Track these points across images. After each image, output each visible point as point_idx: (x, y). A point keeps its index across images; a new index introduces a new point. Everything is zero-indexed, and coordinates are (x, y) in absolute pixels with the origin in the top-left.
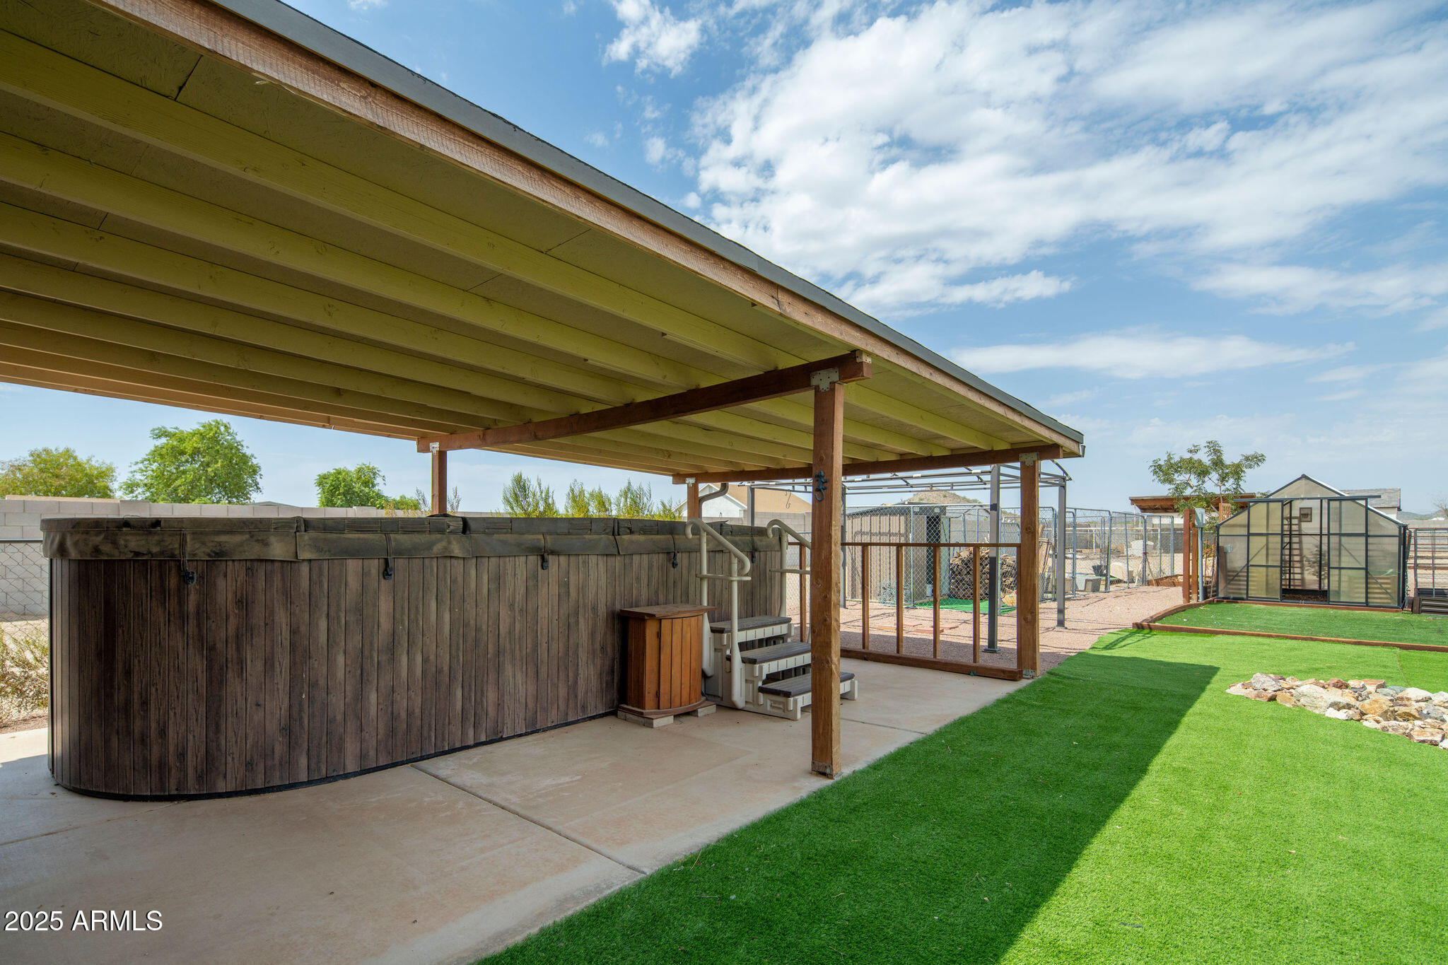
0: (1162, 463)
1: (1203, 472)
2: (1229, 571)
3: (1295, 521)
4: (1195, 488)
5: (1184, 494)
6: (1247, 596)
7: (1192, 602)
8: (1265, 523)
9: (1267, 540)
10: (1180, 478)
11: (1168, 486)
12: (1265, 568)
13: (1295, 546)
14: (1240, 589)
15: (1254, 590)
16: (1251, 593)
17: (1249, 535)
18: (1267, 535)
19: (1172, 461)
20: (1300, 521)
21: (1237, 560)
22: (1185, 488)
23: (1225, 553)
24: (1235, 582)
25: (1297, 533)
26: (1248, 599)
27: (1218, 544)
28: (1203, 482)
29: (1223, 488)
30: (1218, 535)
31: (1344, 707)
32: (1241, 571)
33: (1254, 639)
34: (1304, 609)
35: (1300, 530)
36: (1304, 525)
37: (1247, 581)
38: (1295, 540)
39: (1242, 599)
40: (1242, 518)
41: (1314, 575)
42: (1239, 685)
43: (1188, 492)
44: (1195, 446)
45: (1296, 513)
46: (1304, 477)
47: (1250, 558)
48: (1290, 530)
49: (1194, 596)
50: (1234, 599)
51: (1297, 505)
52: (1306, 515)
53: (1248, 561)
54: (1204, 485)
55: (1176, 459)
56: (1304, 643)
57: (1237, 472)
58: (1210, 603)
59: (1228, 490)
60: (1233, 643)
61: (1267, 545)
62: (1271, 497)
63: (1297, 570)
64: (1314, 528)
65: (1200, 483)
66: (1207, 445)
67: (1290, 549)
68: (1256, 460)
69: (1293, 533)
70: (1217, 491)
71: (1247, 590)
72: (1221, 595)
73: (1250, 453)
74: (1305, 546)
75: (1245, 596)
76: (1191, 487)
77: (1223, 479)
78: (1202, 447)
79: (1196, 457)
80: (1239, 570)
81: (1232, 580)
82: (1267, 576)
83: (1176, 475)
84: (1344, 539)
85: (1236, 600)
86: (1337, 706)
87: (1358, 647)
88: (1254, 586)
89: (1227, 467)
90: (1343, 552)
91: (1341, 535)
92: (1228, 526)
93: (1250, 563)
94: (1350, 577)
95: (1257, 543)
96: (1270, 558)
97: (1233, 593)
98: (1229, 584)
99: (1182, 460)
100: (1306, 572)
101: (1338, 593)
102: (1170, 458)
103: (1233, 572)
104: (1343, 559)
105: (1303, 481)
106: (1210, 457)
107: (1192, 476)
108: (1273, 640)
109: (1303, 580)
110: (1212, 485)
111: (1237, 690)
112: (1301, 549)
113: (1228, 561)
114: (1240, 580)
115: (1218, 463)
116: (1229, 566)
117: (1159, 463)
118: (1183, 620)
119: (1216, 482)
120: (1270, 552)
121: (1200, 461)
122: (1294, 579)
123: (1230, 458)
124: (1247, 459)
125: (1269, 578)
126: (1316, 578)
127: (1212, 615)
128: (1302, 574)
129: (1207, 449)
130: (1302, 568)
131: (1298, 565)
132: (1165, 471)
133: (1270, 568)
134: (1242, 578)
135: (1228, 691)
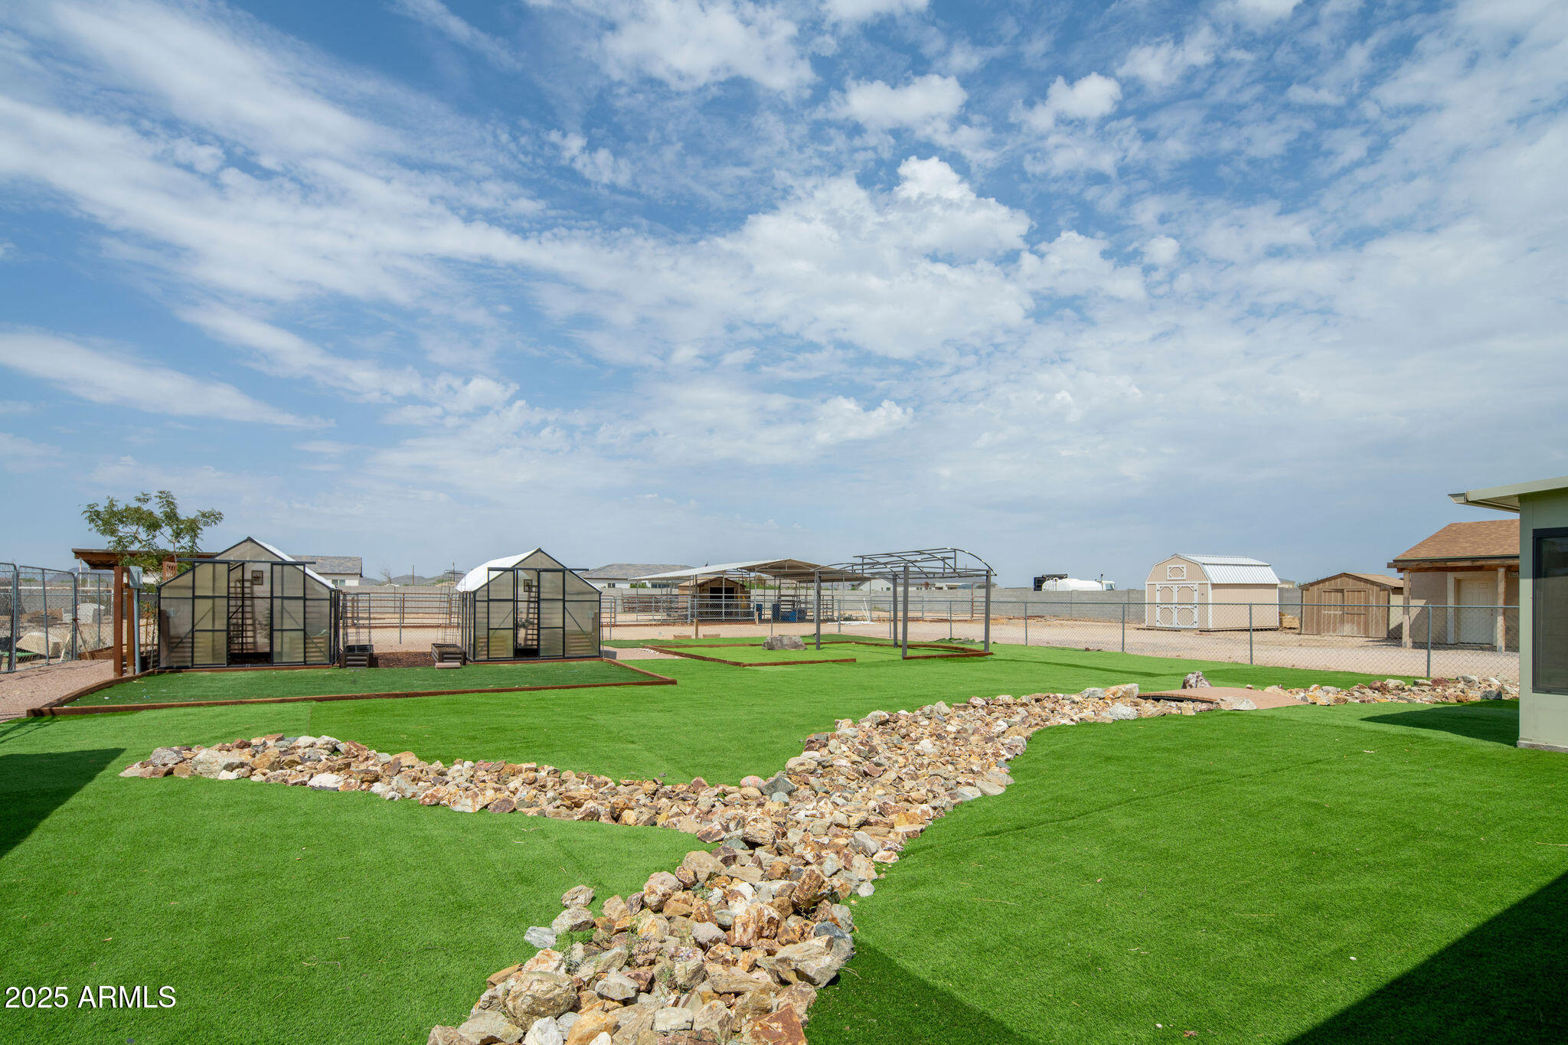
0: (101, 509)
1: (153, 525)
2: (172, 638)
3: (247, 584)
4: (144, 543)
5: (129, 549)
6: (193, 665)
7: (126, 675)
8: (211, 586)
9: (214, 604)
10: (124, 530)
11: (109, 538)
12: (211, 633)
13: (248, 609)
14: (184, 657)
15: (200, 657)
16: (197, 661)
17: (194, 597)
18: (213, 597)
19: (115, 509)
20: (252, 584)
21: (181, 625)
22: (132, 543)
23: (168, 618)
24: (179, 650)
25: (249, 596)
26: (193, 666)
27: (159, 608)
28: (154, 537)
29: (177, 545)
30: (160, 598)
31: (238, 767)
32: (185, 638)
33: (182, 710)
34: (249, 672)
35: (252, 593)
36: (256, 588)
37: (193, 647)
38: (247, 603)
39: (187, 667)
40: (187, 579)
41: (266, 637)
42: (137, 765)
43: (135, 547)
44: (145, 495)
45: (248, 576)
46: (250, 539)
47: (196, 621)
48: (243, 593)
49: (130, 669)
50: (178, 668)
51: (250, 568)
52: (257, 578)
53: (193, 626)
54: (155, 540)
55: (120, 506)
56: (233, 708)
57: (193, 528)
58: (149, 675)
59: (183, 547)
60: (156, 718)
61: (213, 608)
62: (217, 558)
63: (250, 634)
64: (264, 592)
65: (150, 537)
66: (158, 494)
67: (243, 612)
68: (214, 517)
69: (246, 596)
70: (170, 548)
71: (193, 657)
72: (163, 665)
73: (207, 509)
74: (257, 609)
75: (190, 665)
76: (139, 541)
77: (178, 535)
78: (152, 496)
79: (145, 507)
80: (183, 636)
81: (176, 647)
82: (213, 641)
83: (121, 526)
84: (286, 602)
85: (179, 669)
86: (230, 767)
87: (282, 705)
88: (200, 652)
89: (183, 522)
90: (285, 615)
91: (283, 598)
92: (169, 587)
93: (196, 628)
94: (290, 638)
95: (203, 606)
96: (216, 622)
97: (177, 662)
98: (172, 652)
99: (128, 509)
100: (258, 636)
101: (281, 654)
102: (112, 505)
103: (178, 638)
104: (285, 621)
105: (249, 545)
106: (162, 509)
107: (141, 529)
108: (202, 709)
109: (255, 643)
110: (164, 540)
111: (134, 770)
112: (253, 612)
113: (171, 626)
114: (183, 647)
115: (172, 517)
116: (173, 632)
117: (96, 508)
118: (106, 699)
119: (170, 538)
120: (216, 615)
121: (151, 514)
122: (246, 643)
123: (186, 512)
124: (204, 515)
125: (216, 643)
126: (267, 641)
127: (146, 689)
128: (254, 637)
129: (158, 500)
130: (254, 631)
131: (250, 628)
132: (107, 519)
133: (216, 633)
134: (186, 645)
135: (122, 774)
